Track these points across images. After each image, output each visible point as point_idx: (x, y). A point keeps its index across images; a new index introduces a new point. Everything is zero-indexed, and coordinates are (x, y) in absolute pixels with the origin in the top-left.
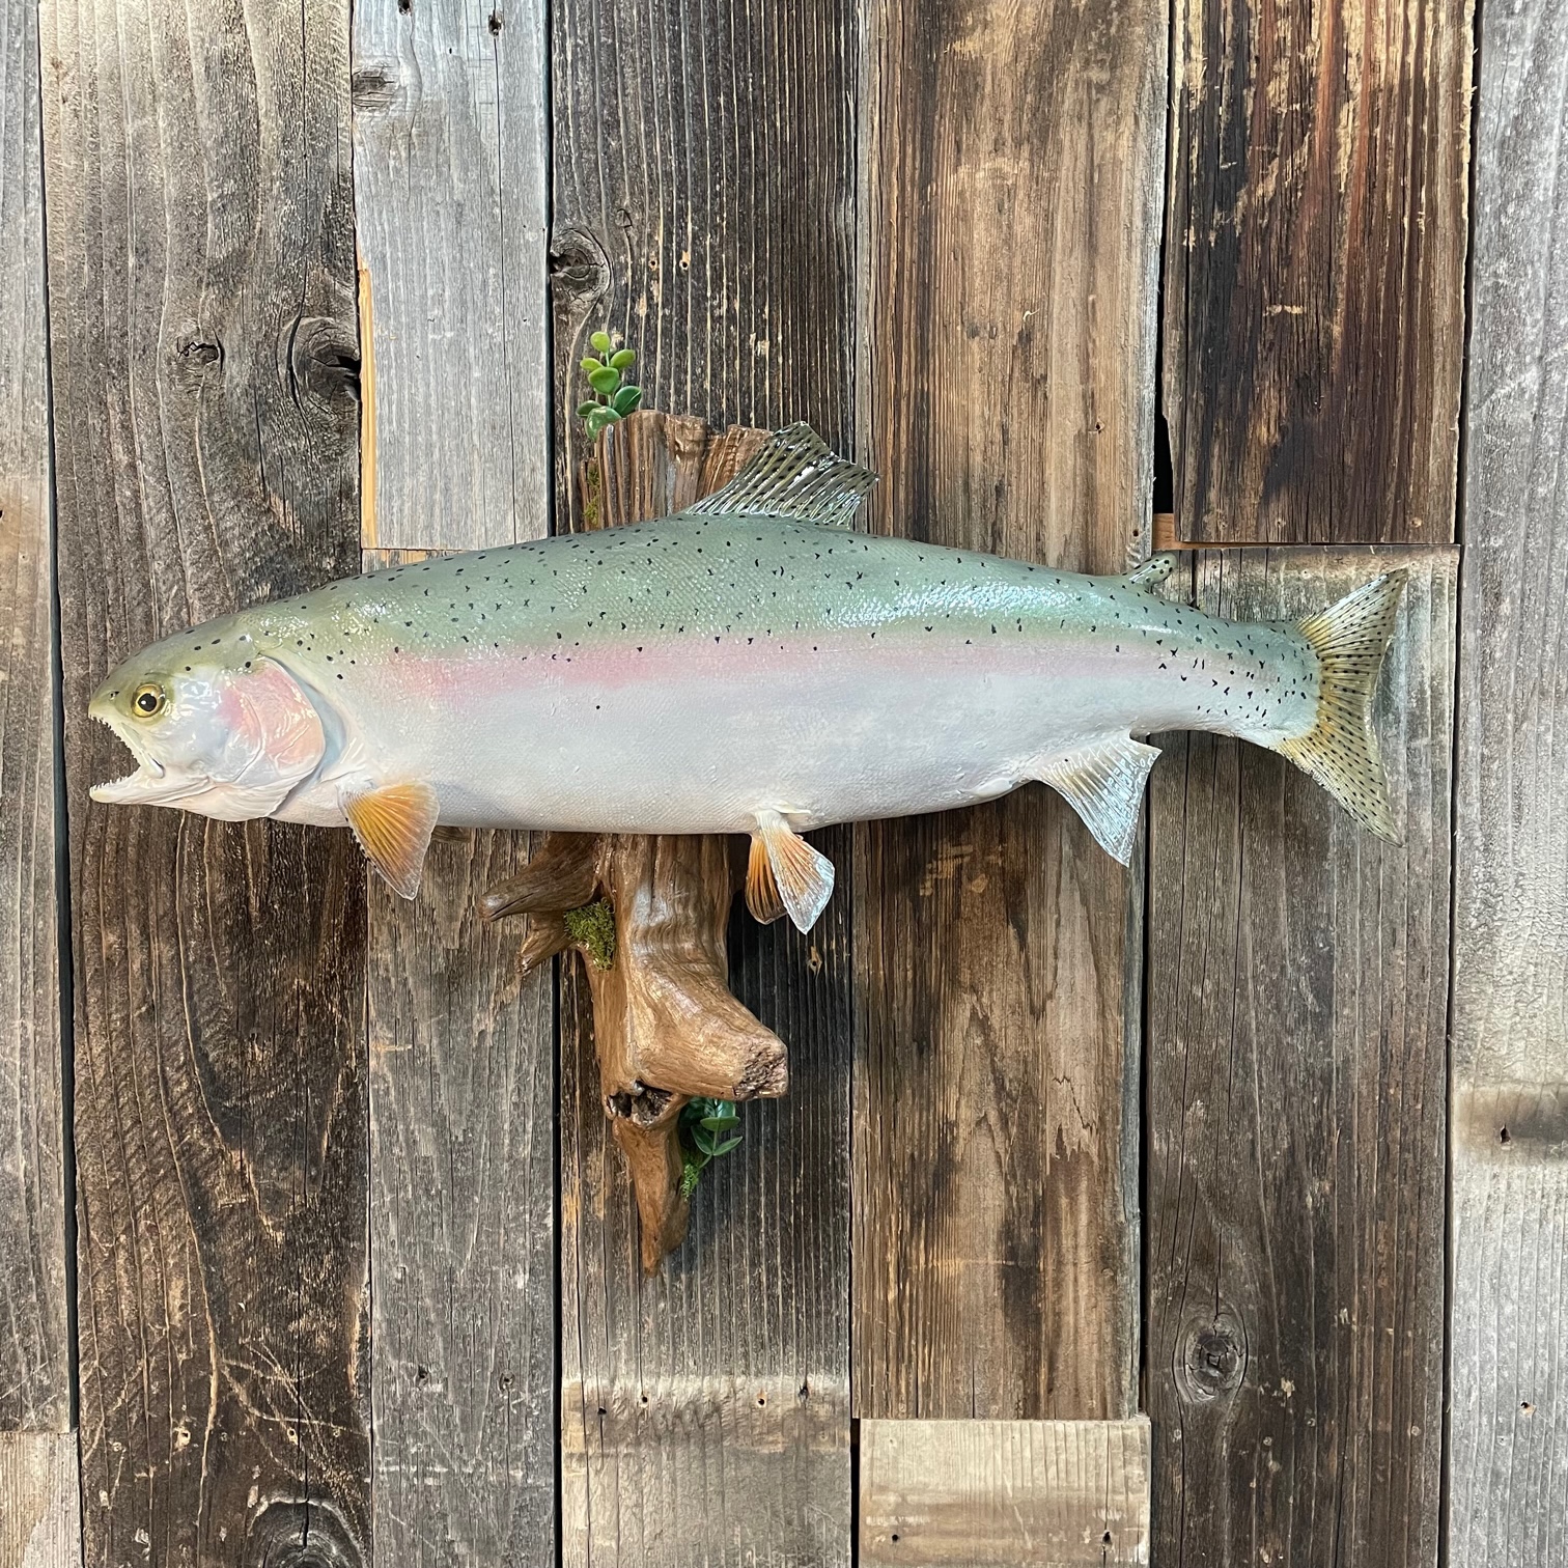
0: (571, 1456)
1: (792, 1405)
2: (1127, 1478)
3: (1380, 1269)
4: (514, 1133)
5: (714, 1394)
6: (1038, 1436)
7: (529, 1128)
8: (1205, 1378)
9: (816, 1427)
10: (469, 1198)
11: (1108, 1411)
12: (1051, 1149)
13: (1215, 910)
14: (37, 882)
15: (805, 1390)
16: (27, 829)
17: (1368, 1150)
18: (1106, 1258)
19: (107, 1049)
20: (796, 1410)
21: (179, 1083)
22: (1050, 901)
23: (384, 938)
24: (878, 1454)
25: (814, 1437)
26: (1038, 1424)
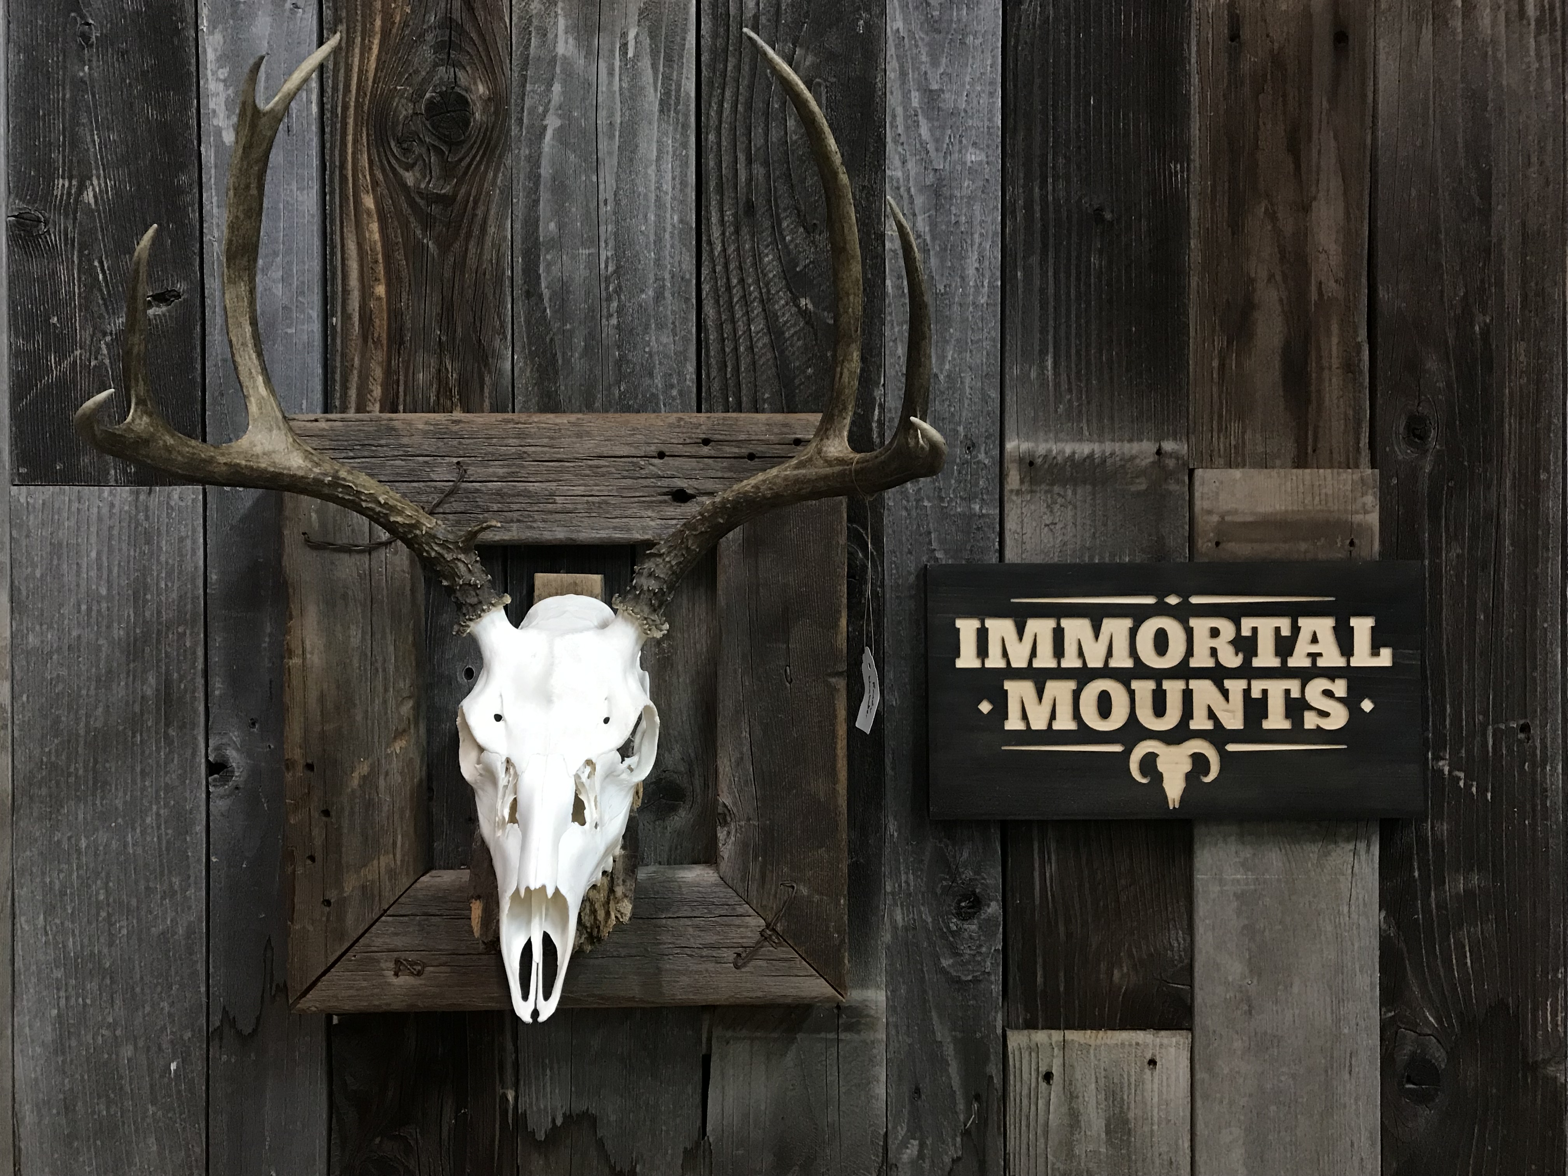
0: (1012, 491)
1: (1151, 460)
2: (1364, 504)
3: (1522, 372)
4: (976, 286)
5: (1104, 452)
6: (1308, 477)
7: (986, 284)
8: (1411, 444)
9: (1167, 475)
10: (947, 330)
11: (1351, 464)
12: (1314, 296)
13: (1418, 144)
14: (683, 126)
15: (1159, 452)
16: (678, 90)
17: (1513, 294)
18: (1349, 367)
19: (723, 234)
20: (1153, 462)
21: (767, 255)
22: (1315, 136)
23: (897, 163)
24: (1206, 490)
25: (1166, 480)
26: (1308, 471)
